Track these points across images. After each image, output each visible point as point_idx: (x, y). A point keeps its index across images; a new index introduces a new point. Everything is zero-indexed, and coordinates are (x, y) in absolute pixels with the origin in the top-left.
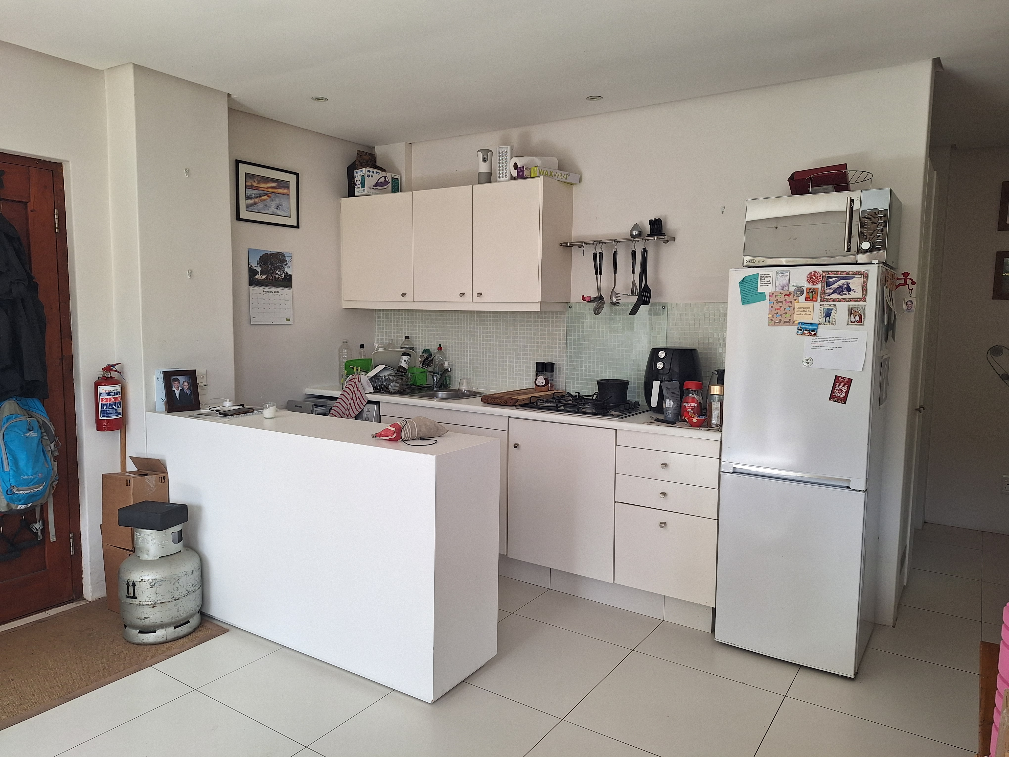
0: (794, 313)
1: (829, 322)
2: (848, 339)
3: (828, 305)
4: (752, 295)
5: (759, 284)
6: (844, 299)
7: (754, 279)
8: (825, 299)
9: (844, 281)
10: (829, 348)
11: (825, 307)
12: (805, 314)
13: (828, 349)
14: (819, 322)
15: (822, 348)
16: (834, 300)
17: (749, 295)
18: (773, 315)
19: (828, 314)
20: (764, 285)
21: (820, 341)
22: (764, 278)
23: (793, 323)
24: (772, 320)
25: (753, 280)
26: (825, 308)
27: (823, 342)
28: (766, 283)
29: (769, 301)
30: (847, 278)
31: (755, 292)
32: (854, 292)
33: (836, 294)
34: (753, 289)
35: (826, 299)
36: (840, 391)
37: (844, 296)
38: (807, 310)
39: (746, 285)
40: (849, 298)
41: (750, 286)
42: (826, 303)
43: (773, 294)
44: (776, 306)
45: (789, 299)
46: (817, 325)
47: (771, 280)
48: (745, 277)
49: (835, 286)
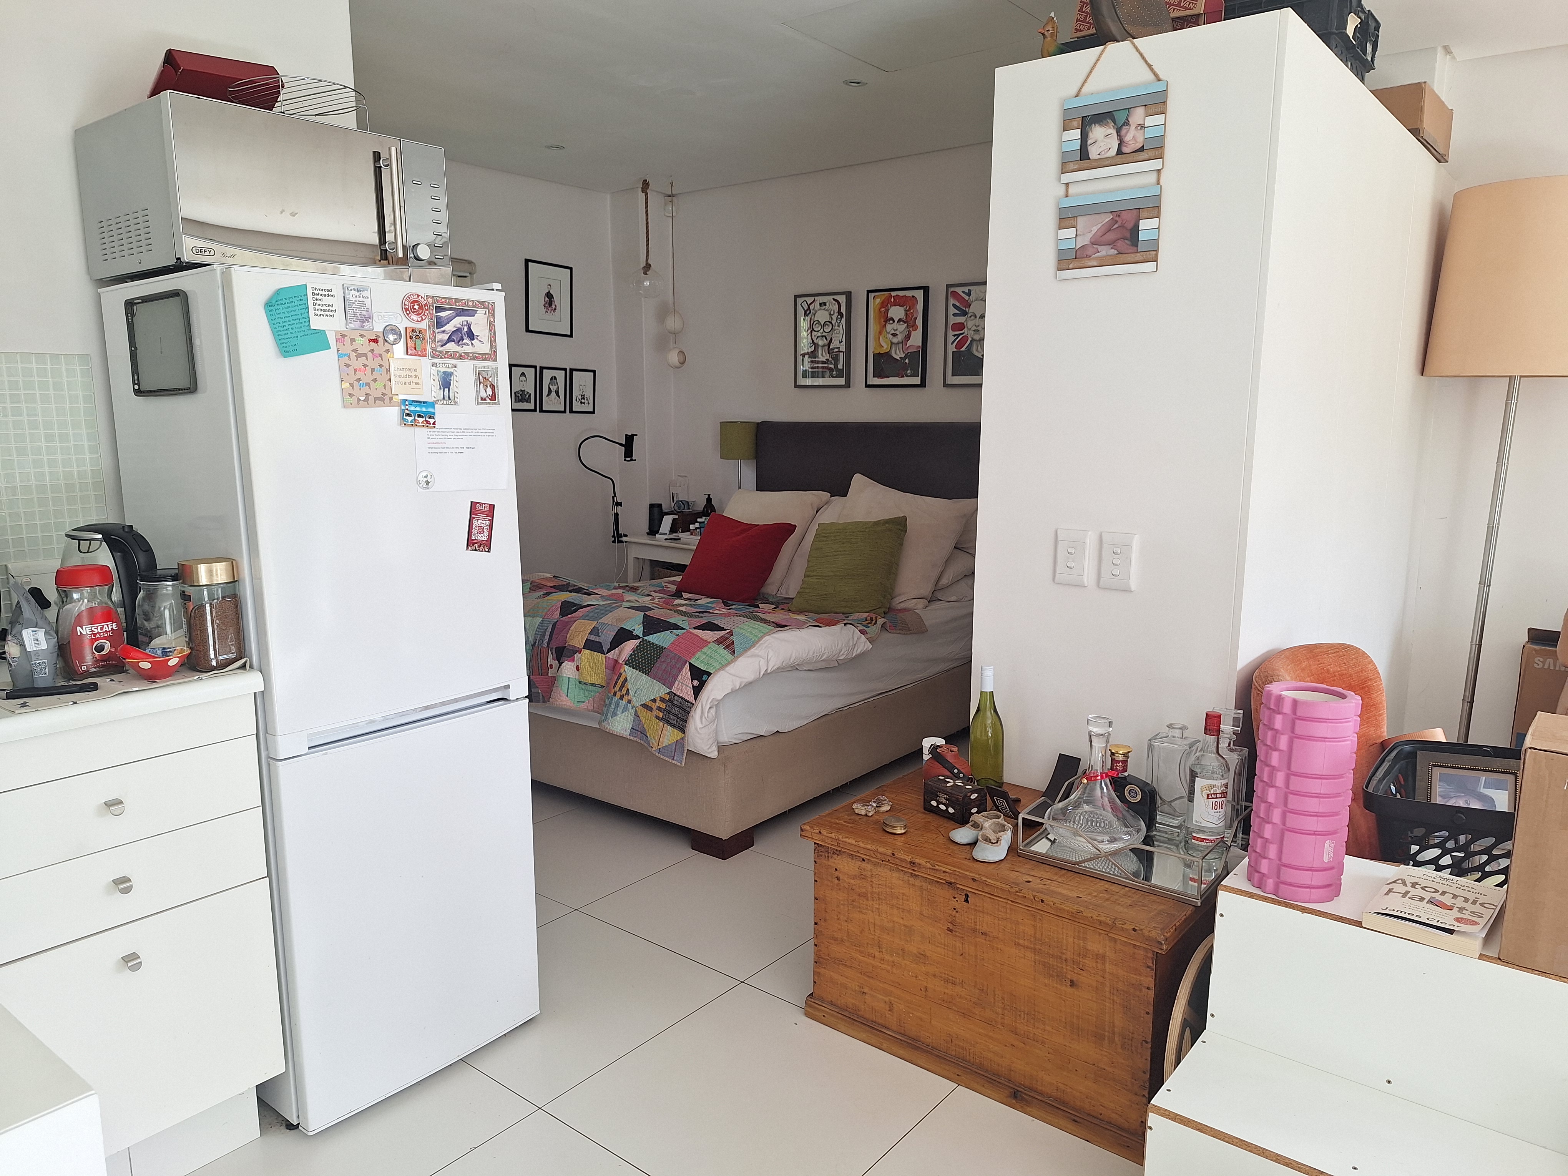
0: (390, 380)
1: (449, 398)
2: (481, 431)
3: (444, 364)
4: (299, 334)
5: (311, 312)
6: (467, 354)
7: (297, 297)
8: (438, 353)
9: (463, 320)
10: (457, 450)
11: (439, 369)
12: (409, 383)
13: (456, 453)
14: (434, 399)
15: (444, 450)
16: (452, 356)
17: (292, 335)
18: (353, 384)
19: (446, 383)
20: (323, 313)
21: (440, 437)
22: (320, 297)
23: (390, 401)
24: (351, 395)
25: (294, 300)
26: (440, 371)
27: (445, 438)
28: (327, 311)
29: (338, 351)
30: (466, 313)
31: (303, 329)
32: (478, 342)
33: (453, 343)
34: (298, 321)
35: (440, 352)
36: (481, 530)
37: (466, 349)
38: (413, 374)
39: (281, 311)
40: (475, 353)
41: (290, 314)
42: (441, 361)
43: (343, 336)
44: (358, 364)
45: (379, 348)
46: (433, 404)
47: (337, 303)
48: (278, 292)
49: (450, 327)
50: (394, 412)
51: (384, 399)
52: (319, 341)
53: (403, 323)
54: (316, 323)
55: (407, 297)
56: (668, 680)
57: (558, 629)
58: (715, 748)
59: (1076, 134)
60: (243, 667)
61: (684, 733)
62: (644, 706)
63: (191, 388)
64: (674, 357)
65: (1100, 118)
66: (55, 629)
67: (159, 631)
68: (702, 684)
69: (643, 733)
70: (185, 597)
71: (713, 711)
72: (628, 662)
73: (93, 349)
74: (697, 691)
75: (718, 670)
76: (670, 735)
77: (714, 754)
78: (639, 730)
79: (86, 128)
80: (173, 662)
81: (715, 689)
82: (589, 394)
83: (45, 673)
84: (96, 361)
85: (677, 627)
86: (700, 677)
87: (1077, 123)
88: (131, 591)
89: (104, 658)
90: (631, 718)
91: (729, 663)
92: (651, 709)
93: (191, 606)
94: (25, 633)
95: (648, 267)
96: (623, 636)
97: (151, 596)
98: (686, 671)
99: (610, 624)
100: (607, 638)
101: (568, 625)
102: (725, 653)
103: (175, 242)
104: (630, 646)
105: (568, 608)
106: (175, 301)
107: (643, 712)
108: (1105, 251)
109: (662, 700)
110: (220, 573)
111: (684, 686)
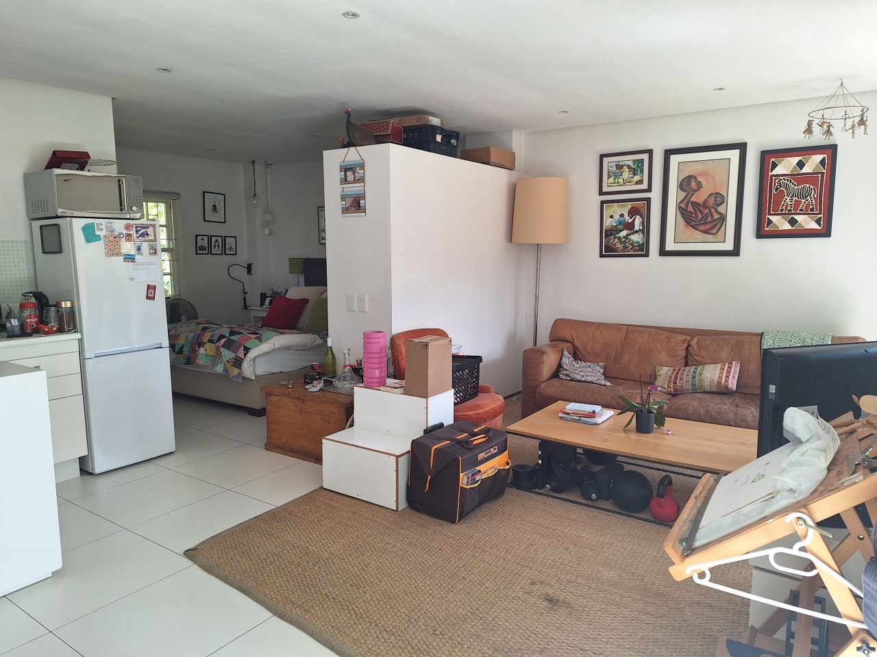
0: (120, 249)
1: (140, 253)
4: (92, 236)
5: (96, 230)
7: (92, 226)
9: (145, 230)
10: (143, 269)
11: (137, 245)
12: (127, 249)
15: (139, 269)
17: (90, 237)
18: (109, 250)
19: (139, 249)
20: (99, 230)
21: (137, 265)
22: (98, 226)
23: (121, 255)
24: (108, 253)
25: (91, 228)
27: (139, 265)
29: (104, 241)
30: (146, 228)
31: (94, 235)
32: (150, 236)
33: (141, 237)
34: (92, 233)
36: (151, 293)
37: (145, 239)
38: (128, 247)
39: (87, 230)
41: (89, 231)
43: (106, 236)
44: (109, 244)
45: (117, 239)
46: (134, 255)
47: (104, 227)
48: (86, 225)
49: (140, 232)
50: (122, 258)
51: (118, 254)
52: (98, 238)
53: (125, 232)
54: (97, 233)
55: (126, 224)
56: (235, 351)
57: (199, 336)
58: (254, 376)
59: (343, 173)
60: (75, 332)
61: (240, 369)
62: (228, 361)
63: (60, 251)
64: (267, 232)
65: (349, 169)
66: (20, 319)
67: (50, 322)
68: (247, 352)
69: (227, 371)
70: (58, 311)
71: (252, 362)
72: (223, 346)
73: (28, 239)
74: (245, 355)
75: (253, 348)
76: (236, 371)
77: (254, 378)
78: (225, 370)
79: (28, 174)
80: (55, 329)
81: (252, 354)
82: (234, 246)
83: (17, 330)
84: (29, 244)
85: (242, 333)
86: (247, 350)
87: (343, 170)
88: (41, 311)
89: (34, 329)
90: (223, 366)
91: (259, 345)
92: (229, 362)
93: (59, 314)
94: (12, 320)
95: (255, 195)
96: (222, 337)
97: (47, 312)
98: (242, 348)
99: (218, 332)
100: (215, 338)
101: (203, 334)
102: (258, 342)
103: (56, 210)
104: (223, 340)
105: (205, 329)
106: (55, 227)
107: (226, 363)
108: (353, 209)
109: (233, 358)
110: (69, 304)
111: (241, 353)
